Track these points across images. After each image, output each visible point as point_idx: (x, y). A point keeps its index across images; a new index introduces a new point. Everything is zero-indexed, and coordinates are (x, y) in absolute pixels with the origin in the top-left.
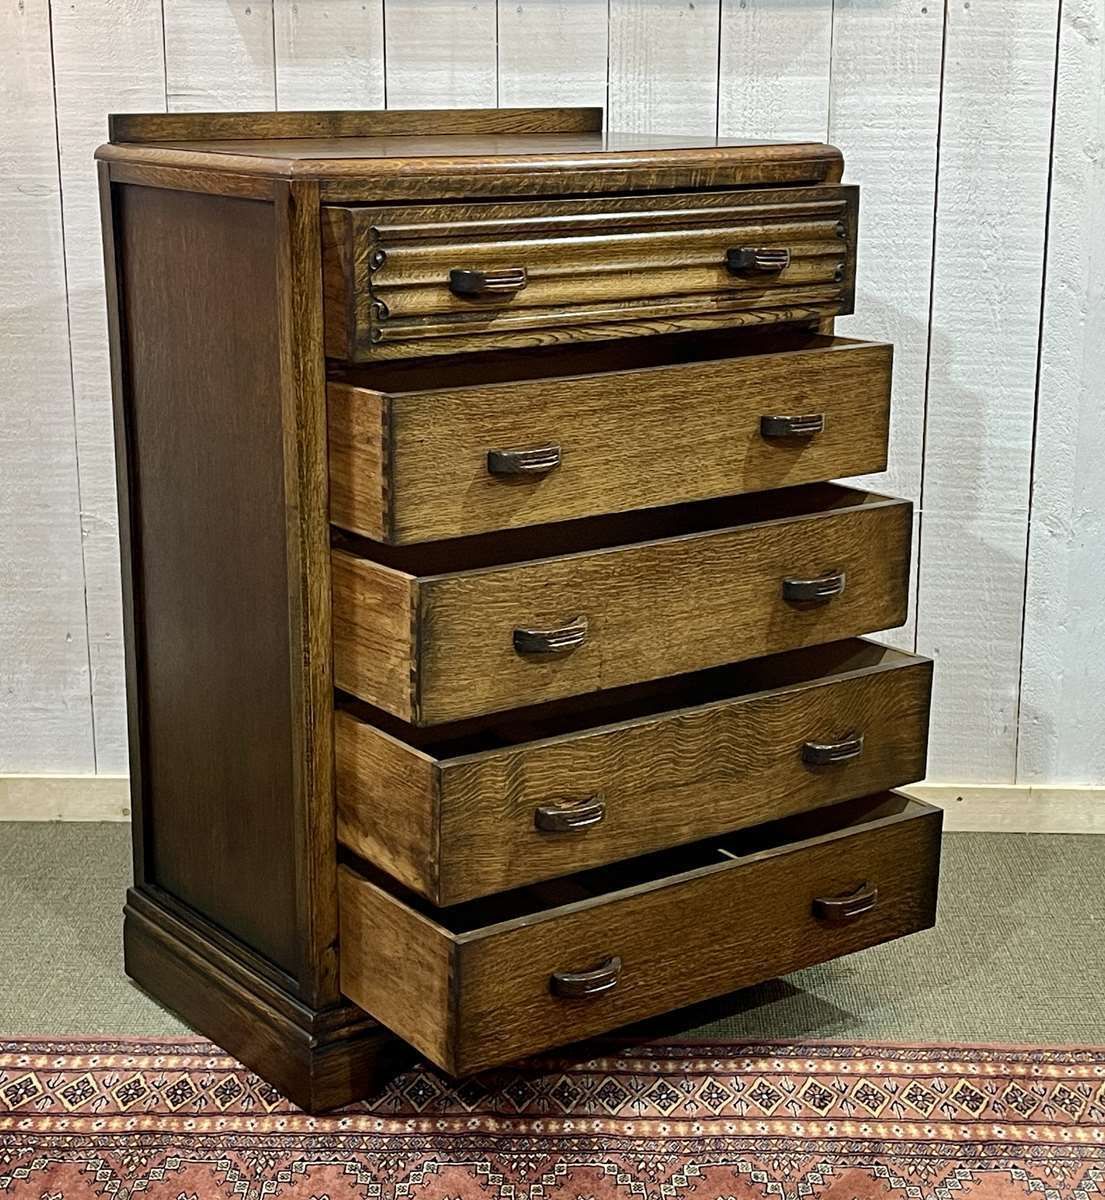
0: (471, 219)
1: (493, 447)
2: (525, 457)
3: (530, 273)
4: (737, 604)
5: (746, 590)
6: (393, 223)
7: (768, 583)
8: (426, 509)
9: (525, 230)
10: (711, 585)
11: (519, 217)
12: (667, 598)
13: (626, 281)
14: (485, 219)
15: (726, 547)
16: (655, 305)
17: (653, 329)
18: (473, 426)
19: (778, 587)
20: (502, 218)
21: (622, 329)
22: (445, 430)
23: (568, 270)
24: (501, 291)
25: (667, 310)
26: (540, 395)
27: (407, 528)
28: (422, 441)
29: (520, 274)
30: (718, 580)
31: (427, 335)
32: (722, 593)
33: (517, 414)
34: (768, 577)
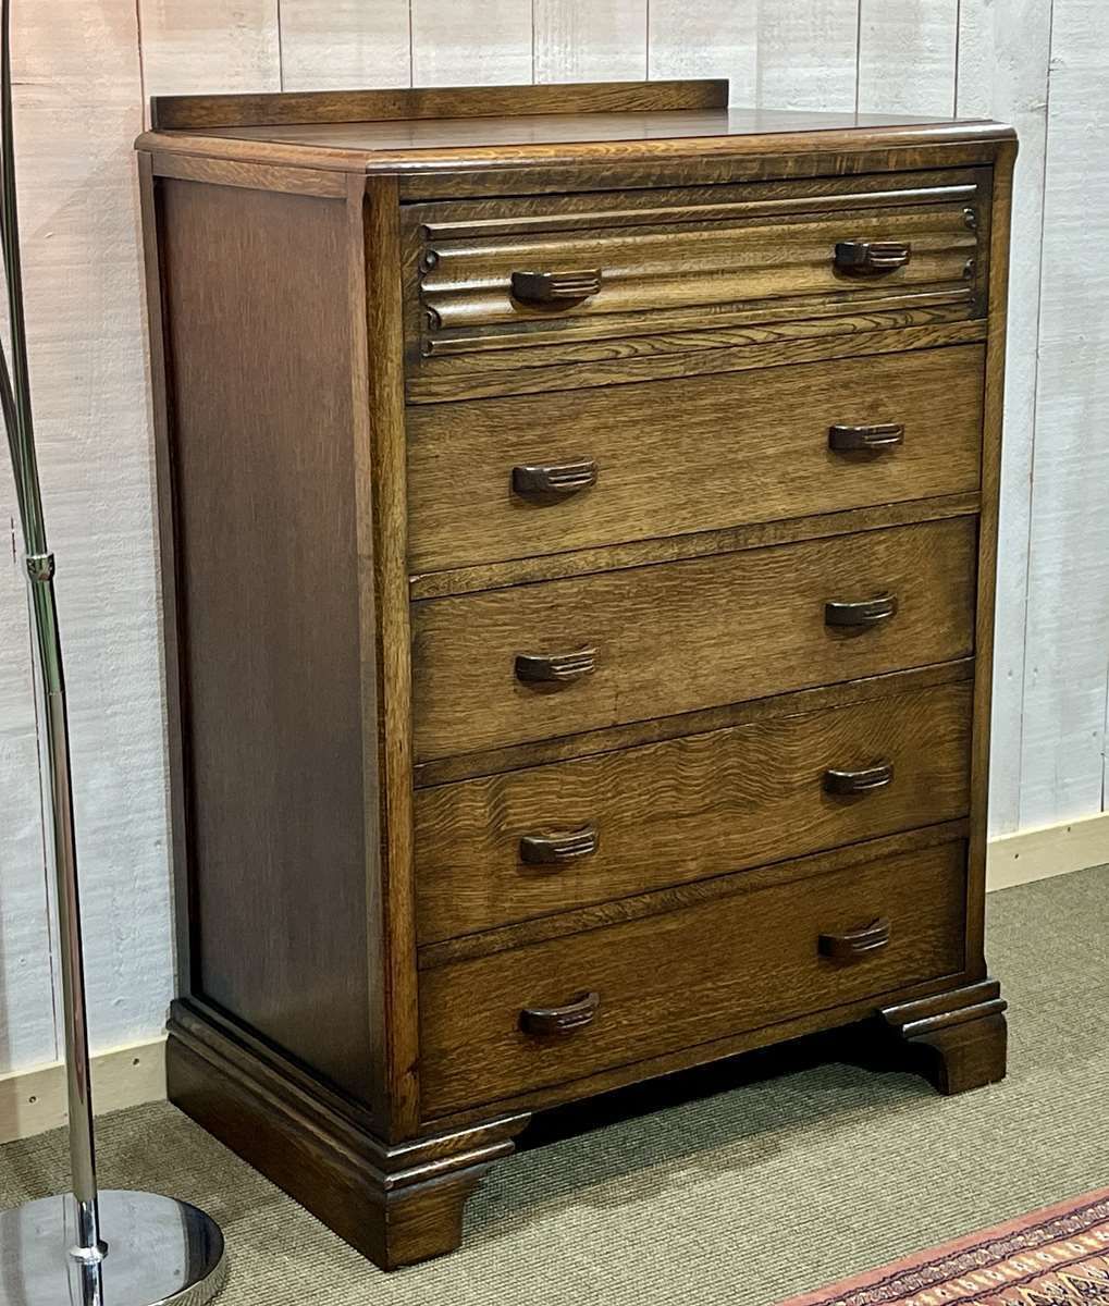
0: (535, 214)
1: (518, 463)
2: (554, 473)
3: (605, 274)
4: (773, 631)
5: (782, 615)
6: (446, 220)
7: (808, 606)
8: (444, 534)
9: (598, 225)
10: (742, 608)
11: (592, 210)
12: (692, 622)
13: (716, 283)
14: (552, 214)
15: (758, 565)
16: (751, 310)
17: (748, 338)
18: (495, 439)
19: (819, 611)
20: (573, 212)
21: (712, 337)
22: (464, 444)
23: (650, 270)
24: (570, 296)
25: (765, 315)
26: (572, 404)
27: (421, 555)
28: (437, 457)
29: (592, 276)
30: (750, 603)
31: (486, 347)
32: (755, 617)
33: (545, 425)
34: (808, 600)
